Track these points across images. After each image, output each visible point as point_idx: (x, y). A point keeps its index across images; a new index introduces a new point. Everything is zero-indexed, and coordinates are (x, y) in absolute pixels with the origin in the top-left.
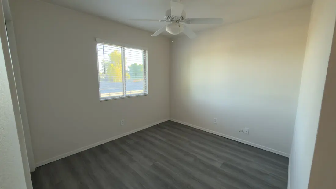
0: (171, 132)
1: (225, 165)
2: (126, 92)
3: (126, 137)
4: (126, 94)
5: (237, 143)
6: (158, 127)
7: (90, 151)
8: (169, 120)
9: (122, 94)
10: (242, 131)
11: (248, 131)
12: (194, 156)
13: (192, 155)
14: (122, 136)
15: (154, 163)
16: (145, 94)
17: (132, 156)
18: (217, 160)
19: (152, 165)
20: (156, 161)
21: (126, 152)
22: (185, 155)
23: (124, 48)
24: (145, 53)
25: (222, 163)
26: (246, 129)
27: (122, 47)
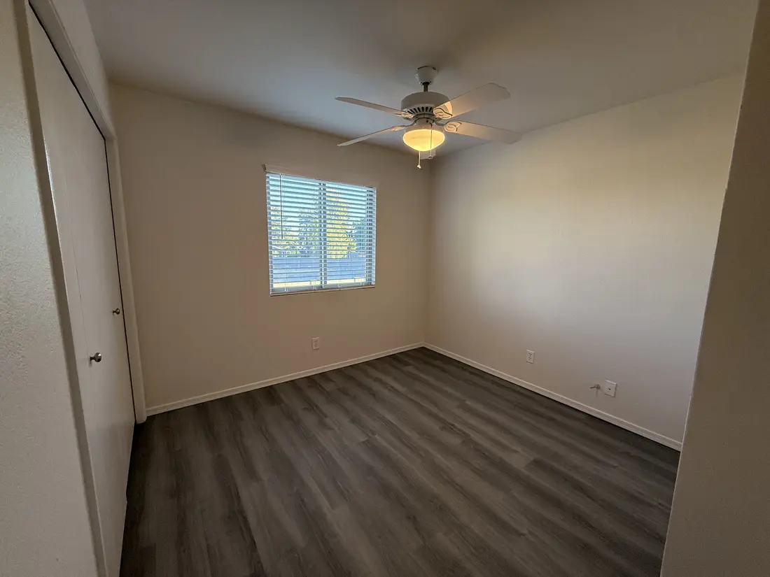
0: (422, 375)
1: (538, 464)
2: (325, 279)
3: (323, 375)
4: (325, 283)
5: (583, 417)
6: (395, 361)
7: (248, 396)
8: (423, 350)
9: (318, 283)
10: (598, 387)
11: (613, 390)
12: (464, 433)
13: (459, 430)
14: (314, 374)
15: (370, 437)
16: (368, 285)
17: (326, 416)
18: (519, 449)
19: (363, 442)
20: (373, 433)
21: (317, 406)
22: (443, 428)
23: (324, 185)
24: (371, 193)
25: (532, 459)
26: (609, 384)
27: (320, 181)
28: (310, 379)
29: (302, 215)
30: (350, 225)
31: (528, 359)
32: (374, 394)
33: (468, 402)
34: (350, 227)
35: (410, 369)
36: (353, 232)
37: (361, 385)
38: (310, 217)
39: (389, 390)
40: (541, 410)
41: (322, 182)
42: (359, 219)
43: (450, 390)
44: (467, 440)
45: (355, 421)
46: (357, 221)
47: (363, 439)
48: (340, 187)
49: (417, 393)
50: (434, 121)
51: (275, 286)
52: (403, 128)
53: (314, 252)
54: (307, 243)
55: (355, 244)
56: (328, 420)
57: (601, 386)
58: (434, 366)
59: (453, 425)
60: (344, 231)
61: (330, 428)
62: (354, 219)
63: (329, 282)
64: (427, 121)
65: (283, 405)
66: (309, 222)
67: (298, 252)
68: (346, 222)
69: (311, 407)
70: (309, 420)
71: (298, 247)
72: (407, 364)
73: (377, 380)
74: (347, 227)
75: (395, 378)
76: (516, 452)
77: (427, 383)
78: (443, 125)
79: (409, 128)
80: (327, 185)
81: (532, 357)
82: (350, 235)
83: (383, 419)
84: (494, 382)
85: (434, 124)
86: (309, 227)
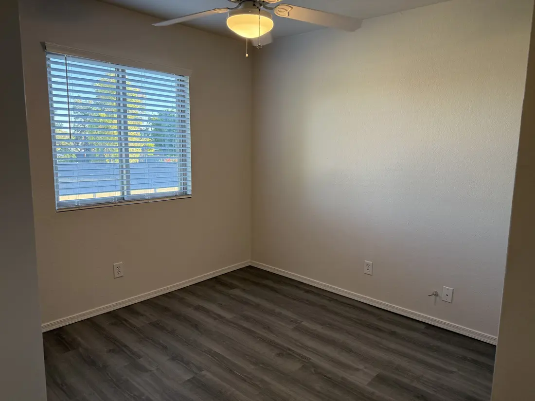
1: (381, 379)
3: (128, 309)
4: (128, 193)
5: (422, 327)
8: (250, 267)
9: (119, 194)
10: (436, 295)
11: (450, 296)
12: (304, 357)
13: (299, 355)
14: (116, 308)
15: (196, 374)
16: (183, 195)
17: (140, 357)
18: (361, 367)
19: (189, 380)
20: (200, 369)
21: (125, 346)
22: (279, 355)
23: (123, 71)
24: (182, 83)
25: (375, 375)
26: (446, 290)
27: (118, 67)
28: (113, 316)
29: (78, 107)
30: (145, 121)
31: (366, 271)
32: (196, 326)
33: (306, 324)
34: (145, 123)
35: (237, 292)
36: (150, 129)
37: (178, 316)
38: (89, 110)
39: (215, 319)
40: (381, 324)
41: (121, 68)
42: (156, 114)
43: (285, 312)
44: (307, 365)
45: (176, 358)
46: (155, 116)
47: (187, 377)
48: (143, 74)
49: (247, 318)
50: (261, 5)
51: (62, 199)
52: (228, 11)
53: (97, 156)
54: (86, 144)
55: (152, 145)
56: (142, 361)
57: (439, 292)
58: (265, 286)
59: (289, 349)
60: (137, 128)
61: (147, 371)
62: (150, 113)
63: (133, 193)
64: (254, 5)
65: (81, 350)
66: (88, 116)
67: (74, 156)
68: (139, 117)
69: (118, 348)
70: (117, 364)
71: (73, 149)
72: (232, 287)
73: (198, 308)
74: (141, 123)
75: (220, 305)
76: (357, 370)
77: (257, 306)
78: (272, 9)
79: (234, 11)
80: (127, 71)
81: (370, 268)
82: (146, 133)
83: (209, 352)
84: (331, 299)
85: (262, 8)
86: (89, 122)
